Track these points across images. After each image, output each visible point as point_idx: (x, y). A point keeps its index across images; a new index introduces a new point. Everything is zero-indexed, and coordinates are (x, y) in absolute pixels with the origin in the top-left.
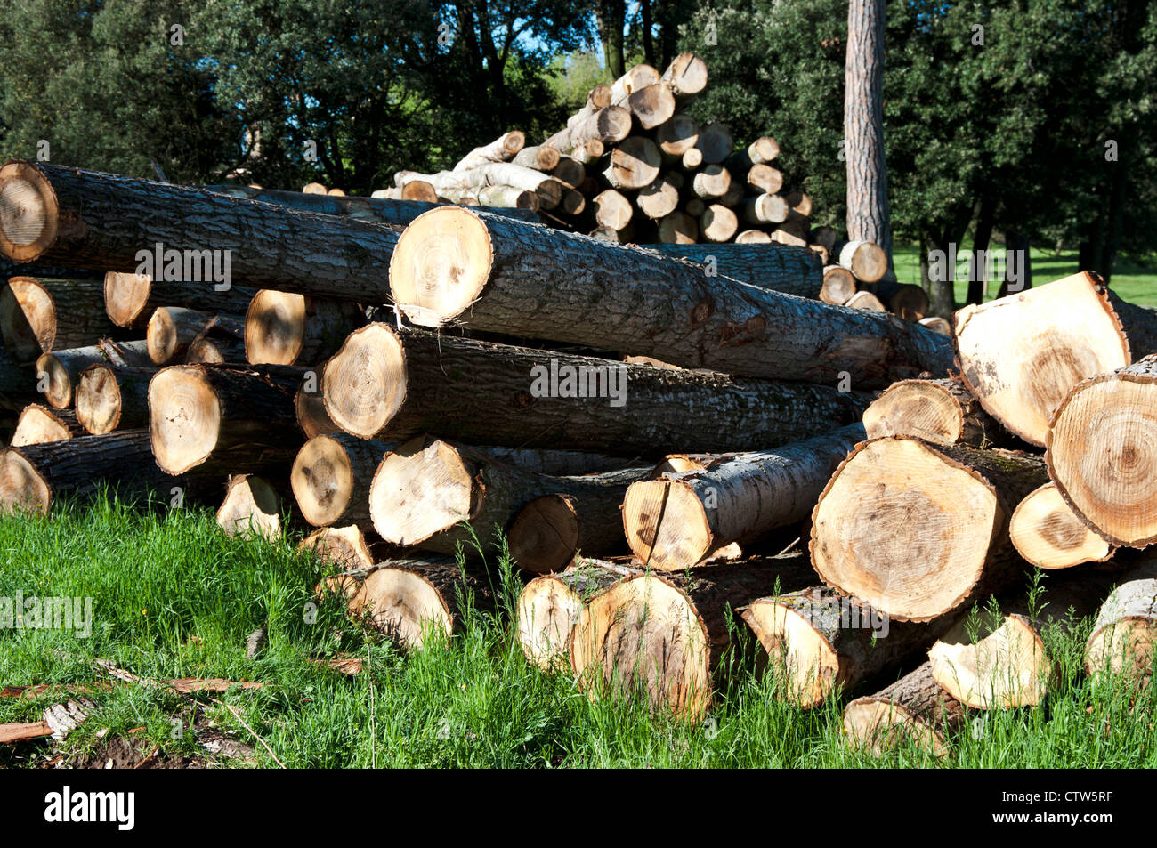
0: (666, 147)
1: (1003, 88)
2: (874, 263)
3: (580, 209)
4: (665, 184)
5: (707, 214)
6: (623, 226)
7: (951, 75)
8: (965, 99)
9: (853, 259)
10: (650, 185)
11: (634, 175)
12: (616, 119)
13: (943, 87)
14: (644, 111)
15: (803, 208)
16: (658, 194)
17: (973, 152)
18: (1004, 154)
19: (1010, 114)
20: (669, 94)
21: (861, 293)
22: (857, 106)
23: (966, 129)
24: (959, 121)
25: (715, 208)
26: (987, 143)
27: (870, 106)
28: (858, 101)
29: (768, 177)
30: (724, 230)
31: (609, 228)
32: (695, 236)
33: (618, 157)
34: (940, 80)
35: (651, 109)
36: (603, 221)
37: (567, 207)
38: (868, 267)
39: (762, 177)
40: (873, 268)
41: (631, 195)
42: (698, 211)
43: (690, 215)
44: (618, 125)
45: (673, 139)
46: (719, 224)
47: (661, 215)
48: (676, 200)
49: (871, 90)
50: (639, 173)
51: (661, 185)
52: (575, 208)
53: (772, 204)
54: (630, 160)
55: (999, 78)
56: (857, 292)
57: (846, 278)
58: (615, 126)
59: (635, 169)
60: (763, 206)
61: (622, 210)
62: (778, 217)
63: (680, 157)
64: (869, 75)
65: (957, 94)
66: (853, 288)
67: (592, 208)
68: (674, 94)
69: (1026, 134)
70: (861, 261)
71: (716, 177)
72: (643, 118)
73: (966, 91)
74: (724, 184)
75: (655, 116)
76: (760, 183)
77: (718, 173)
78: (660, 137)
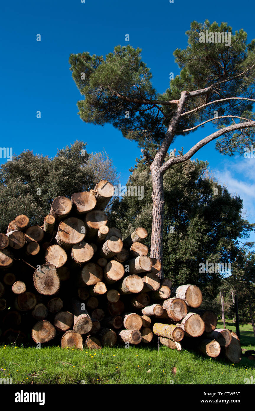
0: (89, 223)
1: (183, 261)
2: (196, 297)
3: (35, 252)
4: (87, 244)
5: (109, 264)
6: (61, 265)
7: (168, 258)
8: (171, 264)
9: (186, 294)
10: (79, 243)
11: (71, 236)
12: (64, 203)
13: (166, 261)
14: (79, 203)
15: (157, 267)
16: (82, 250)
17: (173, 279)
18: (181, 280)
19: (183, 269)
20: (94, 197)
21: (190, 314)
22: (155, 251)
23: (171, 273)
24: (170, 271)
25: (113, 262)
26: (176, 277)
27: (159, 252)
28: (155, 250)
29: (141, 249)
30: (117, 274)
31: (52, 265)
32: (101, 277)
33: (63, 226)
34: (165, 259)
35: (83, 203)
36: (49, 261)
37: (28, 250)
38: (193, 299)
39: (138, 248)
40: (196, 300)
41: (68, 248)
42: (104, 264)
43: (99, 266)
44: (64, 207)
45: (94, 220)
46: (114, 271)
47: (83, 261)
48: (92, 254)
49: (160, 246)
50: (73, 236)
51: (85, 244)
52: (33, 250)
53: (144, 260)
54: (69, 228)
55: (183, 257)
56: (188, 313)
57: (182, 304)
58: (62, 207)
59: (71, 234)
60: (140, 261)
61: (61, 257)
62: (147, 268)
63: (97, 230)
64: (159, 242)
65: (169, 263)
66: (186, 311)
67: (44, 252)
68: (96, 198)
69: (187, 275)
70: (190, 295)
71: (115, 242)
72: (78, 206)
73: (172, 263)
74: (120, 247)
75: (85, 206)
76: (137, 251)
77: (116, 240)
78: (87, 219)
